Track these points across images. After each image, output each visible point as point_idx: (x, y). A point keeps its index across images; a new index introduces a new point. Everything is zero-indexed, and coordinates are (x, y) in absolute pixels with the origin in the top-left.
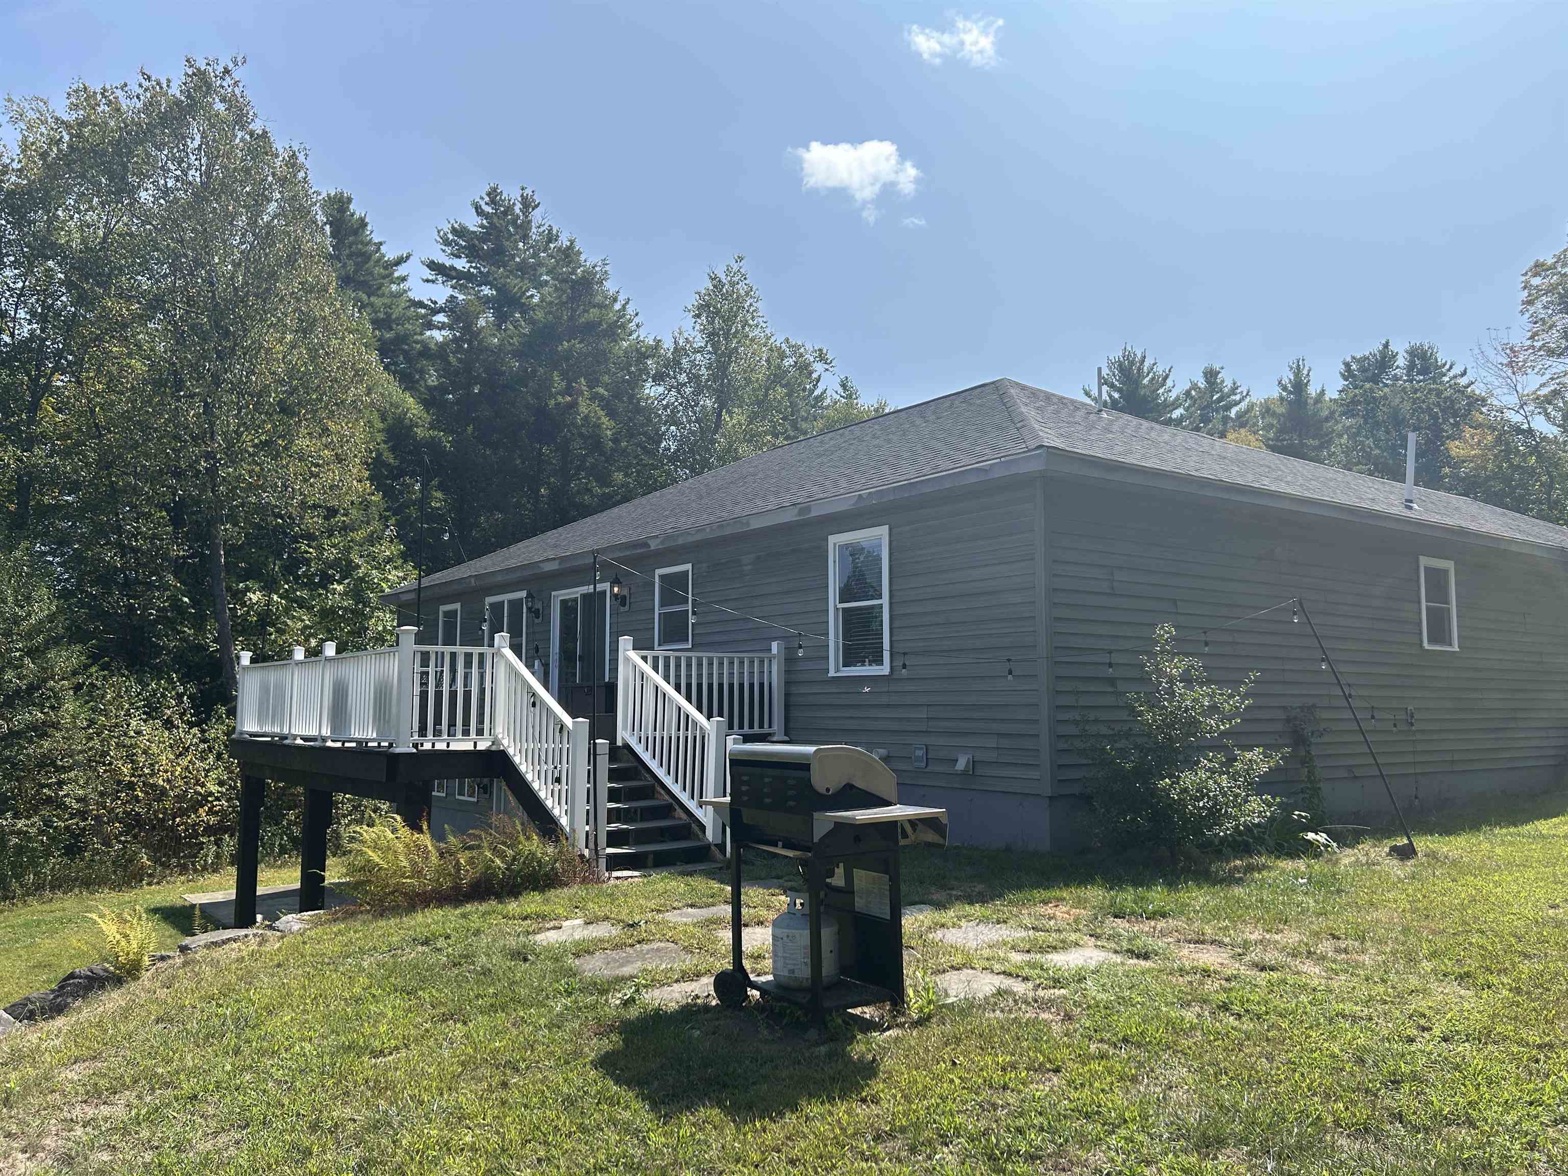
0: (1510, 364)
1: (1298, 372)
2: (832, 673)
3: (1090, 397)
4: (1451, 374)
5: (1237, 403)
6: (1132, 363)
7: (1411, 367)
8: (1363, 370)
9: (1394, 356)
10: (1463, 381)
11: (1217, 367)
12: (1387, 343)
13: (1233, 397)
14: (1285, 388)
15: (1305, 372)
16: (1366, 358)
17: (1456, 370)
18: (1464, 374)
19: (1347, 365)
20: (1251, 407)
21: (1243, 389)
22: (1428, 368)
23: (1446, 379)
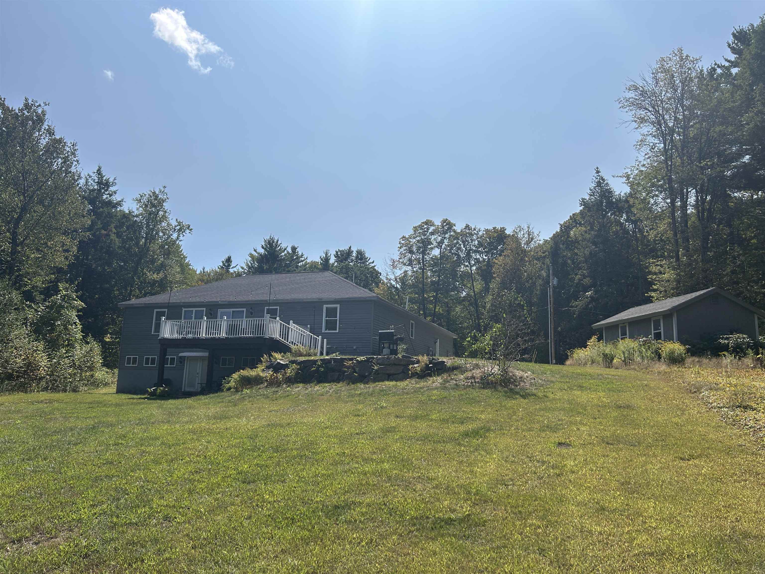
0: (393, 265)
1: (326, 254)
2: (323, 332)
3: (256, 252)
4: (369, 261)
5: (302, 261)
6: (273, 242)
7: (357, 257)
8: (342, 255)
9: (353, 252)
10: (373, 265)
11: (296, 246)
12: (351, 247)
13: (301, 259)
14: (322, 260)
15: (329, 255)
16: (343, 251)
17: (371, 261)
18: (373, 262)
19: (337, 252)
20: (306, 264)
21: (305, 256)
22: (362, 258)
23: (368, 263)
